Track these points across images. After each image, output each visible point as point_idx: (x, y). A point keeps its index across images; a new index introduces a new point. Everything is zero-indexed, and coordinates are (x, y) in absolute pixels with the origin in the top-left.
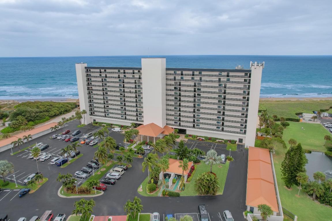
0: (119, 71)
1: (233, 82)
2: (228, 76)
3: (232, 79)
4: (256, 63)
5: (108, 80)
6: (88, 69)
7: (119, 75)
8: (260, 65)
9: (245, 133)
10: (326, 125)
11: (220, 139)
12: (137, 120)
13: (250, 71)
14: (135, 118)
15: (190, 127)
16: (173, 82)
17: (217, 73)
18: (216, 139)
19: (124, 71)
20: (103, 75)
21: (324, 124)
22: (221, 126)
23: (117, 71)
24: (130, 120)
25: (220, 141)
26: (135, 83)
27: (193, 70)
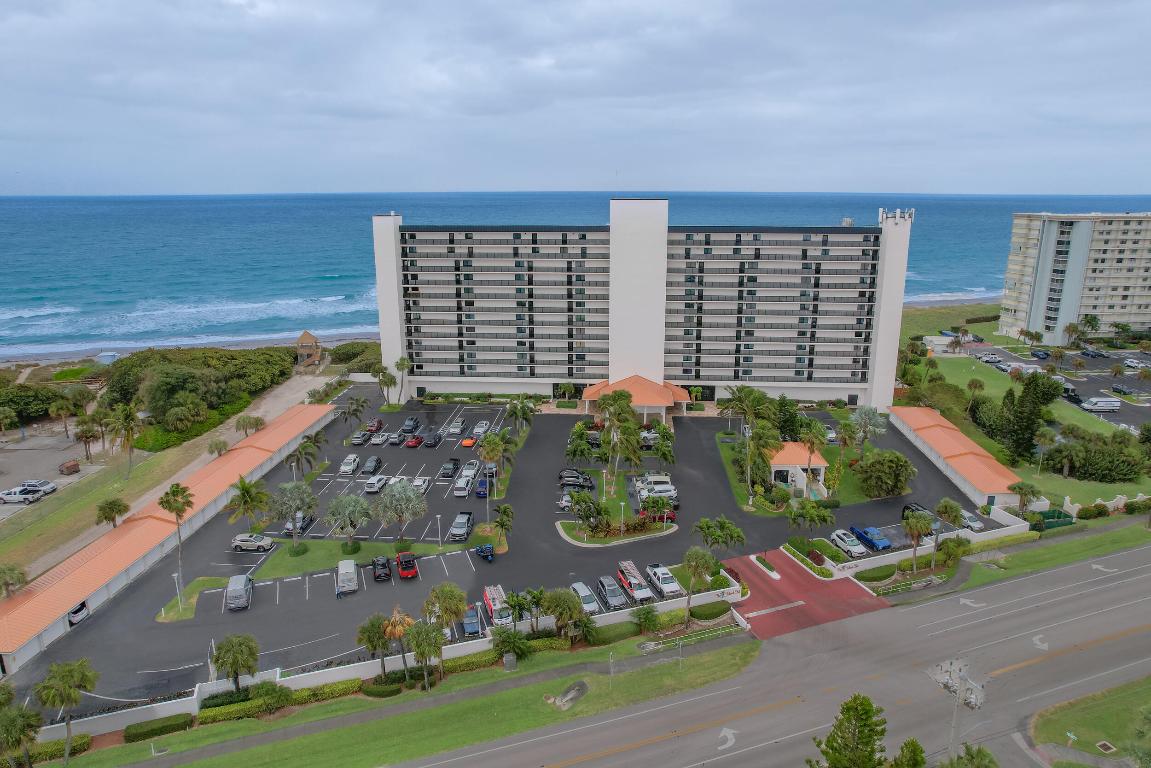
0: (517, 237)
1: (838, 258)
2: (825, 243)
3: (834, 251)
4: (898, 211)
5: (476, 263)
6: (407, 234)
7: (516, 249)
8: (907, 216)
9: (864, 378)
10: (985, 359)
11: (804, 402)
12: (570, 374)
13: (880, 231)
14: (564, 369)
15: (721, 379)
16: (682, 264)
17: (799, 237)
18: (799, 402)
19: (534, 236)
20: (461, 249)
21: (980, 355)
22: (806, 369)
23: (509, 236)
24: (544, 376)
25: (807, 405)
26: (569, 269)
27: (738, 230)
